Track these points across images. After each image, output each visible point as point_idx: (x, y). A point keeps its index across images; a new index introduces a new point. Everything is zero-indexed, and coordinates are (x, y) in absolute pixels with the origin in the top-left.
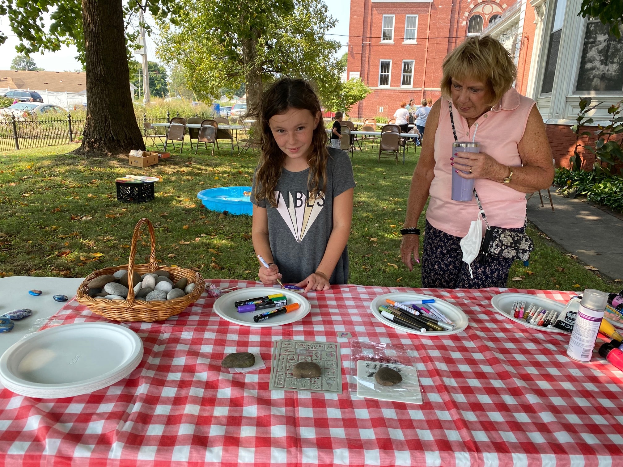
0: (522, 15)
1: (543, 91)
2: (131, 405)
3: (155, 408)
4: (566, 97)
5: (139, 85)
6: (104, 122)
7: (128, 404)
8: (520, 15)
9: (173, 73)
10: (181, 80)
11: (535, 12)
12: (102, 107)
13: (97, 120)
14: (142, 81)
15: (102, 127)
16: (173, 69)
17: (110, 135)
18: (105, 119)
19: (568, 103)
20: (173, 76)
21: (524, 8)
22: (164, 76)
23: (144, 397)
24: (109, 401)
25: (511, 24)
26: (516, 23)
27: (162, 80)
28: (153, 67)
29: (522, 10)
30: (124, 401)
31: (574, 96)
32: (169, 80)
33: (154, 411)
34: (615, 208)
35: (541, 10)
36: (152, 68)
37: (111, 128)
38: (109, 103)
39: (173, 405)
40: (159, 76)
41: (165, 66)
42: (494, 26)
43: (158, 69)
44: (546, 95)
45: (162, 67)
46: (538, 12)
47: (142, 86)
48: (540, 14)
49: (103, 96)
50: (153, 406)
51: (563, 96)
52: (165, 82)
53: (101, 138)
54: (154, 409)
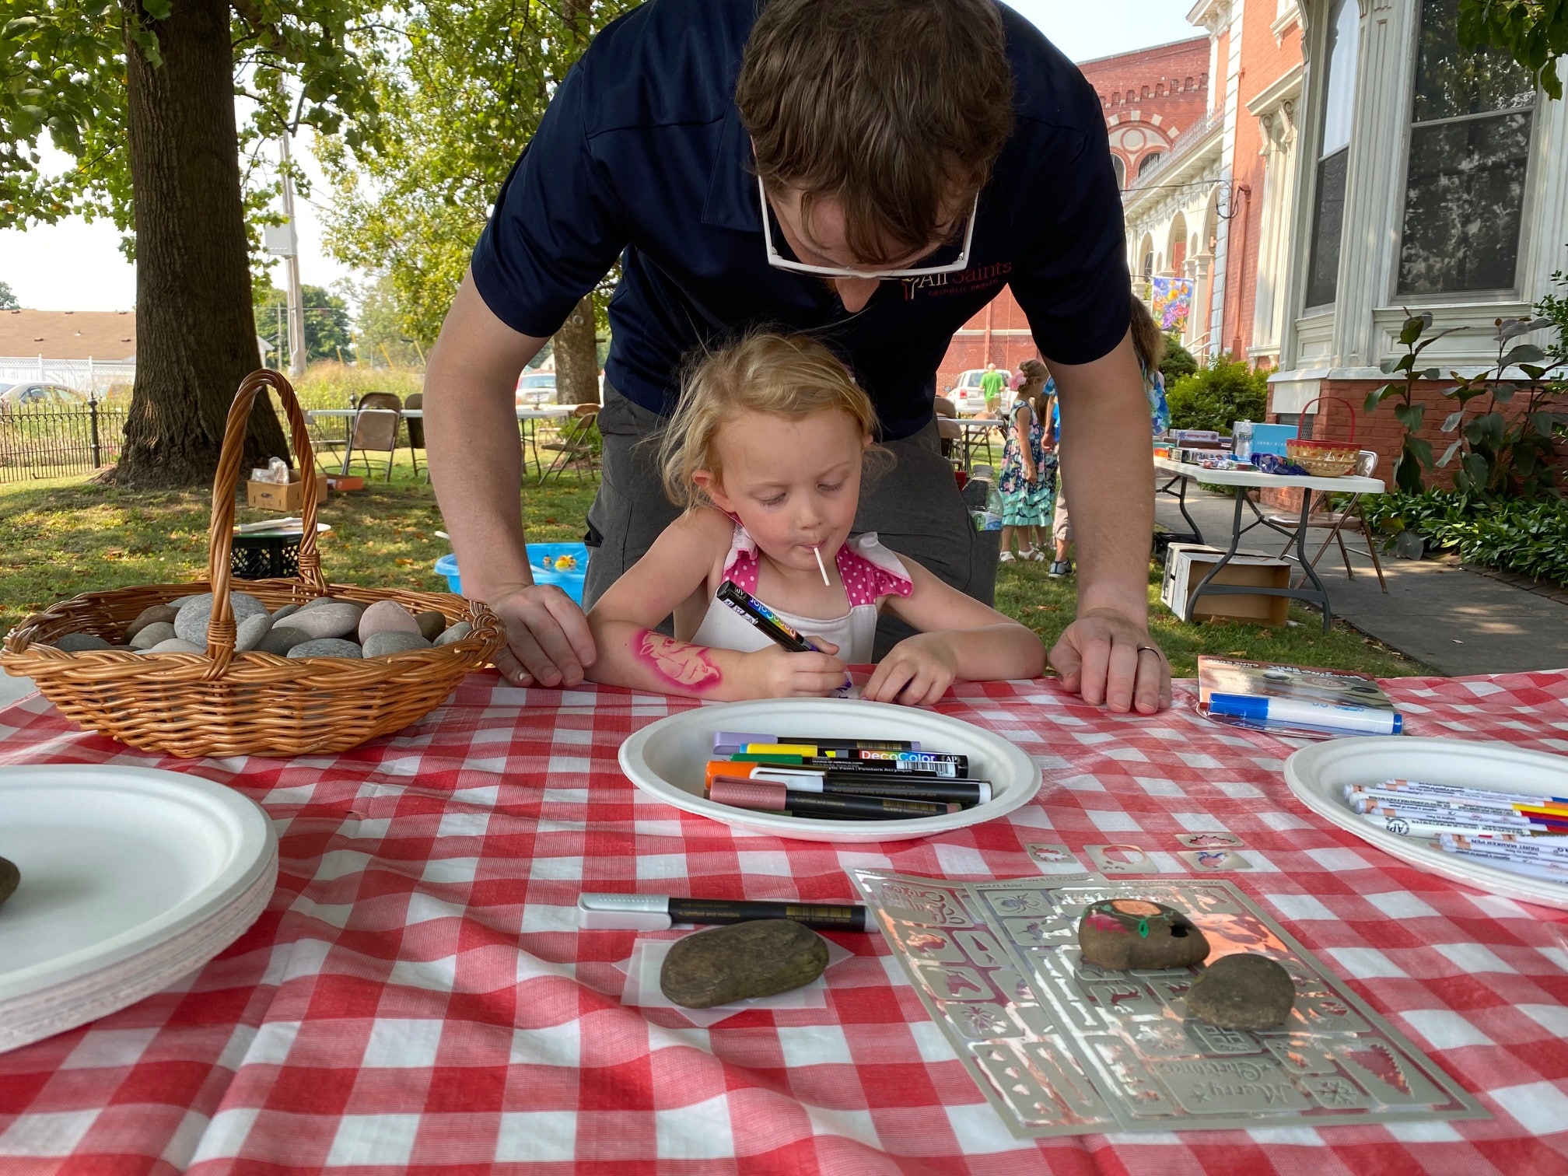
0: (1228, 138)
1: (1309, 303)
2: (192, 1116)
3: (332, 1132)
4: (1374, 312)
5: (278, 342)
6: (181, 397)
7: (172, 1109)
8: (1221, 142)
9: (364, 311)
10: (385, 327)
11: (1262, 128)
12: (178, 360)
13: (163, 392)
14: (285, 332)
15: (177, 410)
16: (364, 302)
17: (199, 431)
18: (186, 389)
19: (1379, 327)
20: (364, 320)
21: (1230, 121)
22: (341, 319)
23: (272, 1077)
24: (74, 1098)
25: (1200, 164)
26: (1214, 159)
27: (337, 329)
28: (313, 299)
29: (1226, 127)
30: (154, 1097)
31: (1393, 308)
32: (353, 329)
33: (328, 1145)
34: (1541, 576)
35: (1276, 123)
36: (310, 300)
37: (200, 413)
38: (195, 347)
39: (429, 1109)
40: (330, 321)
41: (343, 296)
42: (1157, 172)
43: (326, 302)
44: (1319, 312)
45: (338, 298)
46: (1269, 129)
47: (285, 344)
48: (1274, 133)
49: (180, 329)
50: (317, 1119)
51: (1365, 310)
52: (345, 335)
53: (172, 439)
54: (325, 1138)
